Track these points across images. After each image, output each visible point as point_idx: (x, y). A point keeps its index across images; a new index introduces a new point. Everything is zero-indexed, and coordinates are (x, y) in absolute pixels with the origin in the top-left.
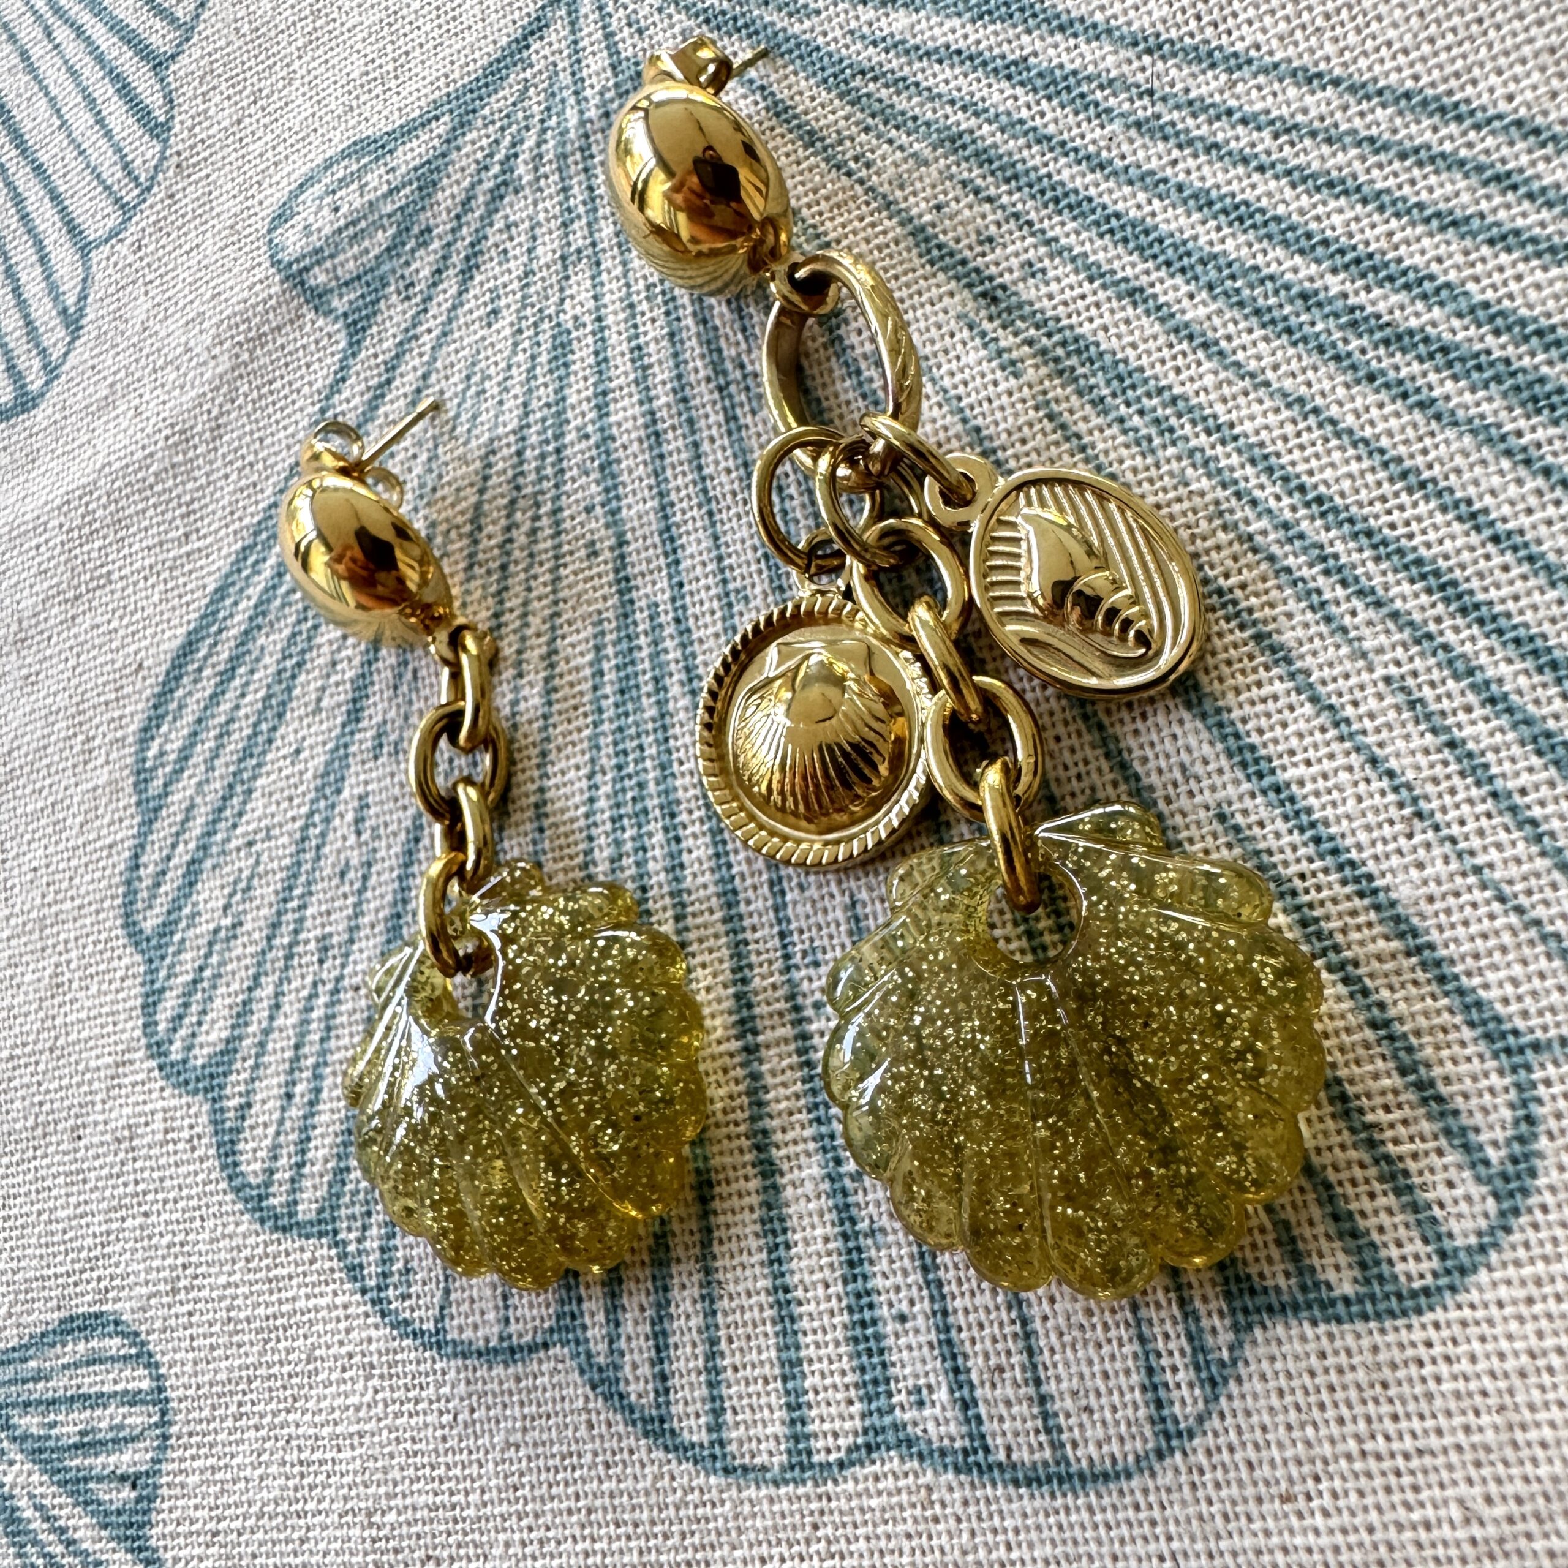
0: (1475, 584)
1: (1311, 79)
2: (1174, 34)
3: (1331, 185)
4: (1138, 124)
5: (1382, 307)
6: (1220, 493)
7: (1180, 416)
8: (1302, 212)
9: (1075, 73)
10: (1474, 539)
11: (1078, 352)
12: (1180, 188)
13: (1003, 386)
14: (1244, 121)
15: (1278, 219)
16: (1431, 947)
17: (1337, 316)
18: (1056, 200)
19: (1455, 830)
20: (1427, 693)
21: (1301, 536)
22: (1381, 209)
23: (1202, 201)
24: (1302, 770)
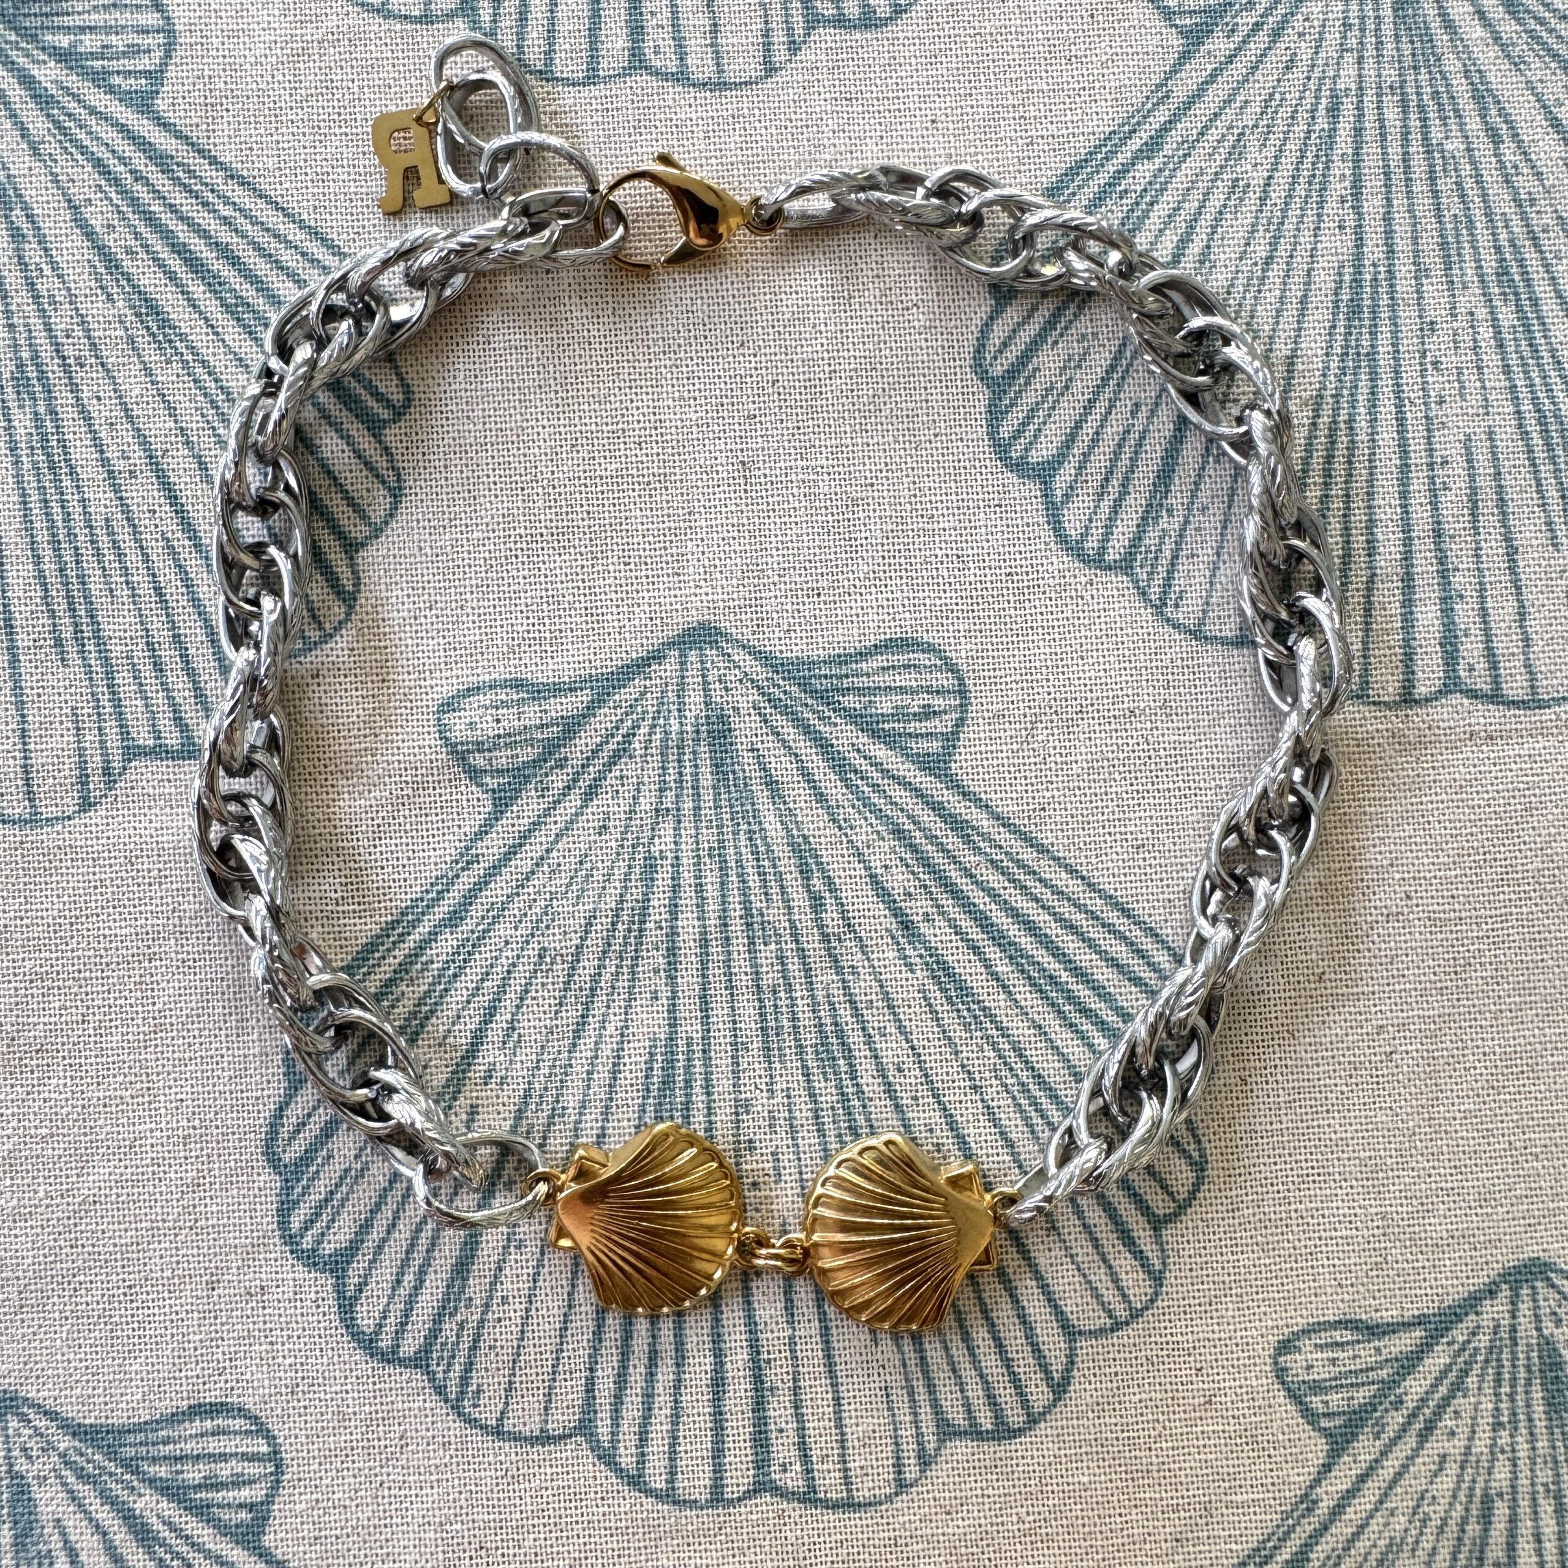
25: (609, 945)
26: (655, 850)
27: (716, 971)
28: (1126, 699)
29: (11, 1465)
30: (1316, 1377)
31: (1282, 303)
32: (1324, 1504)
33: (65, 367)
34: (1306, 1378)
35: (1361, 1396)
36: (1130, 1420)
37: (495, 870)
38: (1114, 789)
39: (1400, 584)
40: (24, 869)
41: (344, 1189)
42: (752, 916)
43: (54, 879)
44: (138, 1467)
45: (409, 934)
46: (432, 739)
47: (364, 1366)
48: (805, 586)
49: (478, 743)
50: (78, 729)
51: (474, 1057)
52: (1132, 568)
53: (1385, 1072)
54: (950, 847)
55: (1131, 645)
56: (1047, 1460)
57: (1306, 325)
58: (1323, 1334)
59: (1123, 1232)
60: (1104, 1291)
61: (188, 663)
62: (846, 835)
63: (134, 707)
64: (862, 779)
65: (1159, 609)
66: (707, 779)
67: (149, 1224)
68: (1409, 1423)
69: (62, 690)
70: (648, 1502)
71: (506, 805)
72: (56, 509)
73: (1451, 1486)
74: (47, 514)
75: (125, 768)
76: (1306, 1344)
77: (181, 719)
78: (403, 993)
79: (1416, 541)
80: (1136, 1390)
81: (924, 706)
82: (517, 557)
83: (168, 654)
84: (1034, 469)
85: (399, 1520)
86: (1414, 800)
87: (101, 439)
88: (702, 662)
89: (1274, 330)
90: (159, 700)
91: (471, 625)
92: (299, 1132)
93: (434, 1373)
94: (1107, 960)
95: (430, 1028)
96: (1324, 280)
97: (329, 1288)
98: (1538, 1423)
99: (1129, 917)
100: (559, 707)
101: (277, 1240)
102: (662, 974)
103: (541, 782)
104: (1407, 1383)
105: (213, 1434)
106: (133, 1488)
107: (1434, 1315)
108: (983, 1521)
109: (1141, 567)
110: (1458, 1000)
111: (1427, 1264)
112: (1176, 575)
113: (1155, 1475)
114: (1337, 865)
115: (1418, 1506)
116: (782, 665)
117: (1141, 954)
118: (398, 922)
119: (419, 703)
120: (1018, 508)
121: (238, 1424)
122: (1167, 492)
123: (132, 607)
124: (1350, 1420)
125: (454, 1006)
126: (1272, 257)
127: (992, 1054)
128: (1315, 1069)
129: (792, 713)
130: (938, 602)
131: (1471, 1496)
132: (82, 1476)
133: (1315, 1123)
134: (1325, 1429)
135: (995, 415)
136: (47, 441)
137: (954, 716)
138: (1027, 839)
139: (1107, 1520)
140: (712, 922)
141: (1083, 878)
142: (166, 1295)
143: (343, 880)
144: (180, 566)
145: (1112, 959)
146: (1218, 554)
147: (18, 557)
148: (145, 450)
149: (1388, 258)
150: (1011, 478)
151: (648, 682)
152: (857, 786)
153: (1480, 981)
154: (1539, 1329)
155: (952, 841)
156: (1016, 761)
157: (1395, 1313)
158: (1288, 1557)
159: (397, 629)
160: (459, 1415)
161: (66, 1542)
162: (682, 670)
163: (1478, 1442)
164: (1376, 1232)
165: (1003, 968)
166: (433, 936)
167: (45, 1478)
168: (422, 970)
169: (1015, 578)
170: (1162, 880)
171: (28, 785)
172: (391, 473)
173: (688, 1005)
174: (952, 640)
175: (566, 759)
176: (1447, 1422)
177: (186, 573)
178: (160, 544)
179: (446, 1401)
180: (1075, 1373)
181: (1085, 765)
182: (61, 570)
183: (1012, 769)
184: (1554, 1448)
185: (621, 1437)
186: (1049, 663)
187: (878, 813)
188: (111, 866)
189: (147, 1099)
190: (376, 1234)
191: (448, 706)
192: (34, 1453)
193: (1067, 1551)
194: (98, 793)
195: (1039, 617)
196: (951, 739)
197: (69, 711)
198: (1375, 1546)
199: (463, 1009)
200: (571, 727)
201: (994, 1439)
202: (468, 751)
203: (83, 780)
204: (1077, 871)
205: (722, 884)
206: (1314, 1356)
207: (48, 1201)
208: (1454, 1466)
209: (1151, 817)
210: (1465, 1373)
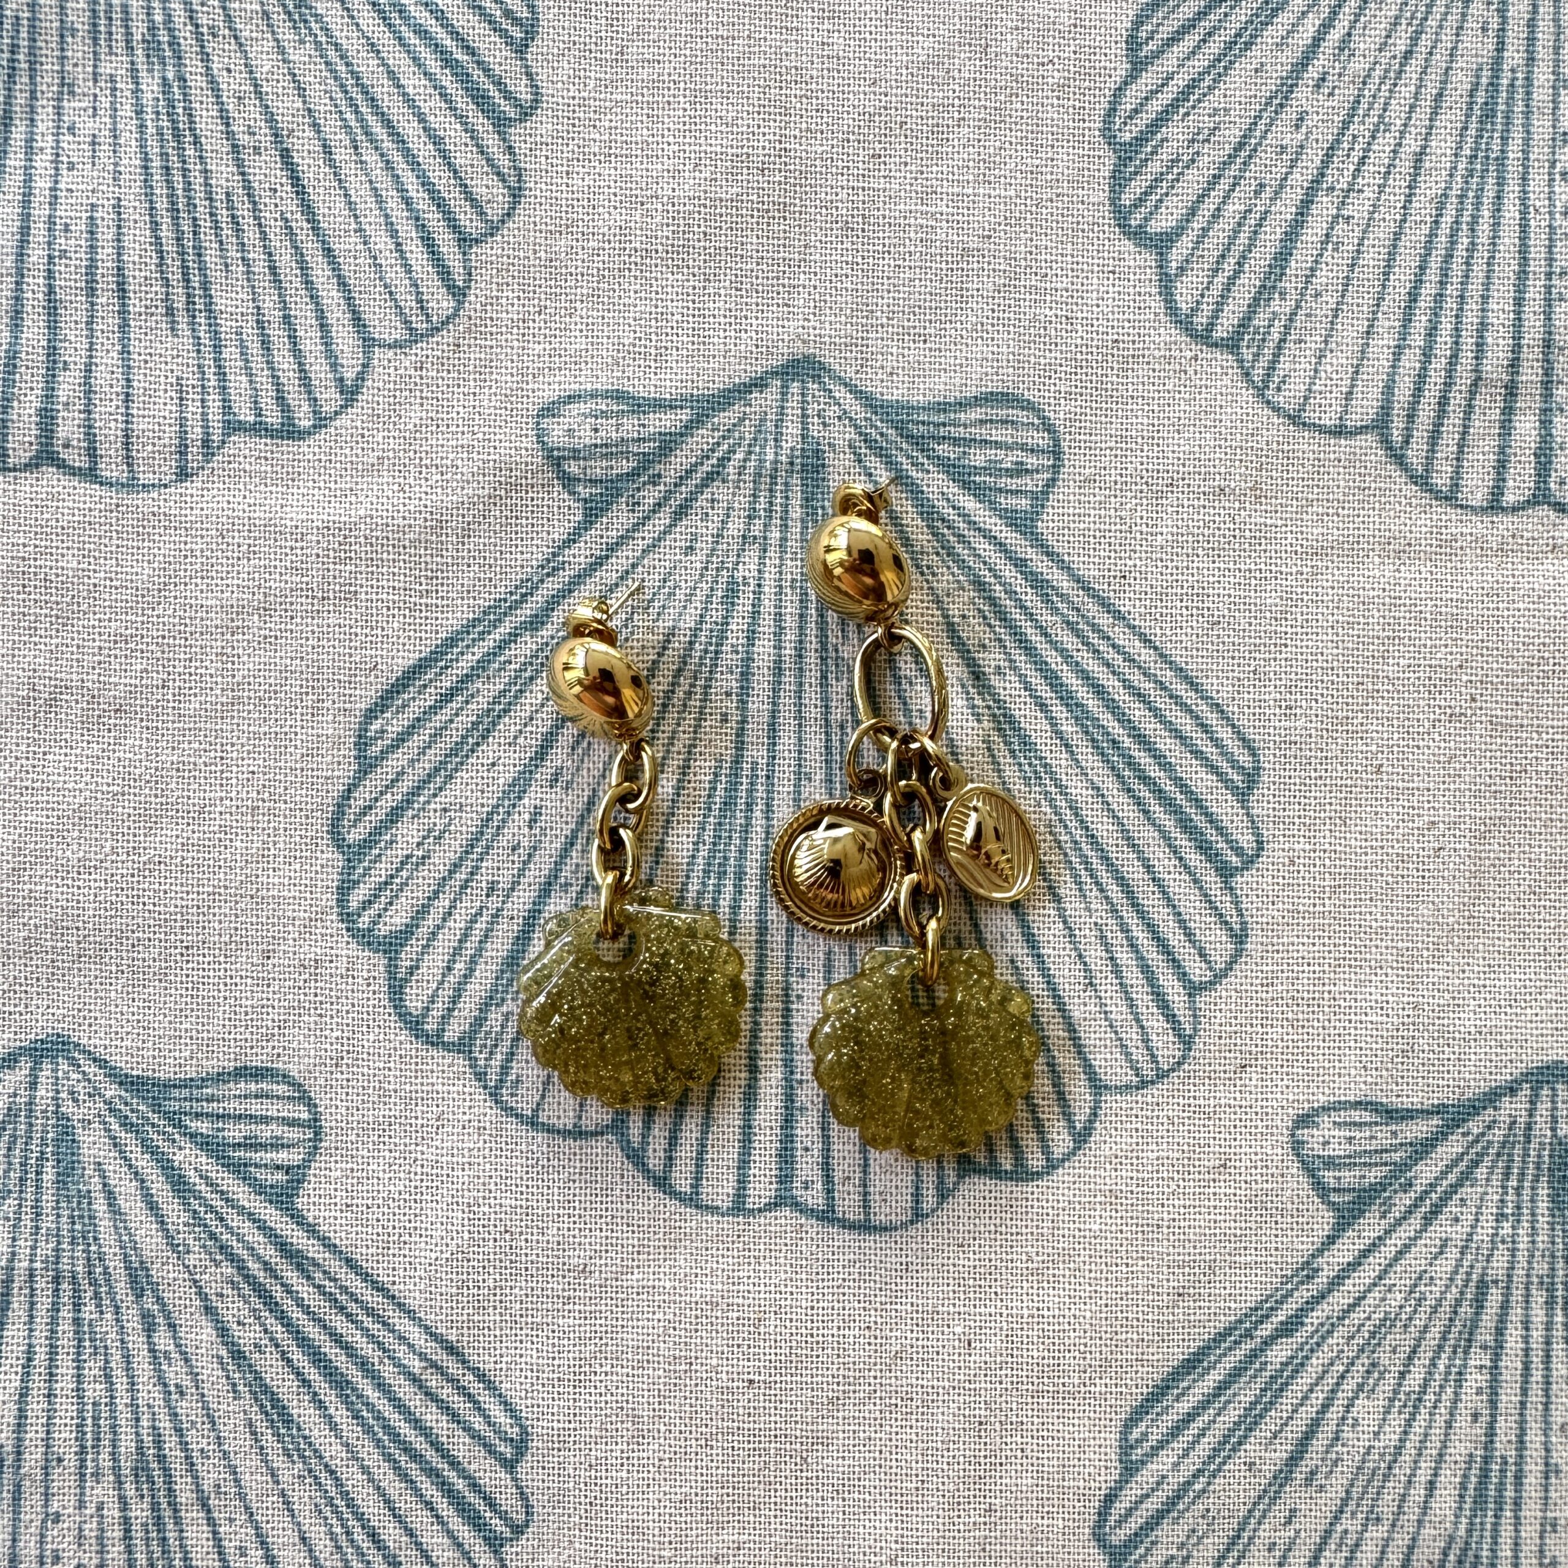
0: (1141, 896)
1: (1146, 641)
2: (1096, 586)
3: (1139, 695)
4: (1068, 623)
5: (1142, 761)
6: (1053, 817)
7: (1046, 773)
8: (1124, 702)
9: (1047, 581)
10: (1146, 877)
11: (1010, 723)
12: (1077, 663)
13: (970, 724)
14: (1114, 646)
15: (1113, 700)
16: (1080, 1038)
17: (1124, 756)
18: (1021, 641)
19: (1103, 994)
20: (1109, 934)
21: (1080, 849)
22: (1155, 716)
23: (1085, 676)
24: (1051, 951)
25: (685, 663)
26: (739, 575)
27: (787, 701)
28: (1217, 477)
29: (58, 1106)
30: (1332, 1153)
31: (1417, 99)
32: (1325, 1273)
33: (198, 36)
34: (1321, 1153)
35: (1374, 1175)
36: (1146, 1175)
37: (579, 579)
38: (1195, 565)
39: (1503, 391)
40: (117, 532)
41: (404, 873)
42: (826, 650)
43: (146, 544)
44: (180, 1121)
45: (489, 633)
46: (530, 442)
47: (408, 1046)
48: (912, 331)
49: (574, 450)
50: (181, 399)
51: (542, 760)
52: (1238, 347)
53: (1431, 867)
54: (1029, 604)
55: (1229, 424)
56: (1061, 1205)
57: (1438, 123)
58: (1342, 1113)
59: (1158, 995)
60: (1134, 1050)
61: (295, 344)
62: (927, 581)
63: (238, 382)
64: (949, 528)
65: (1260, 392)
66: (796, 512)
67: (211, 889)
68: (1416, 1206)
69: (169, 359)
70: (672, 1205)
71: (597, 516)
72: (177, 178)
73: (1449, 1269)
74: (167, 181)
75: (224, 442)
76: (1325, 1120)
77: (283, 398)
78: (478, 691)
79: (1525, 349)
80: (1154, 1147)
81: (1017, 463)
82: (630, 270)
83: (277, 334)
84: (1151, 240)
85: (429, 1198)
86: (1491, 605)
87: (227, 111)
88: (803, 395)
89: (1405, 125)
90: (263, 379)
91: (578, 333)
92: (365, 814)
93: (476, 1059)
94: (1171, 731)
95: (501, 727)
96: (1461, 81)
97: (382, 969)
98: (1540, 1218)
99: (1197, 691)
100: (657, 423)
101: (334, 917)
102: (734, 697)
103: (633, 496)
104: (1418, 1167)
105: (256, 1097)
106: (174, 1141)
107: (1453, 1106)
108: (993, 1256)
109: (1248, 347)
110: (1511, 805)
111: (1452, 1056)
112: (1282, 359)
113: (1165, 1230)
114: (1407, 662)
115: (1416, 1286)
116: (882, 407)
117: (1205, 728)
118: (479, 620)
119: (519, 406)
120: (1132, 277)
121: (281, 1089)
122: (1282, 275)
123: (245, 283)
124: (1359, 1197)
125: (527, 707)
126: (1411, 52)
127: (1048, 810)
128: (1363, 858)
129: (886, 456)
130: (1042, 361)
131: (1468, 1281)
132: (125, 1124)
133: (1358, 910)
134: (1334, 1203)
135: (1118, 181)
136: (174, 107)
137: (1045, 476)
138: (1105, 605)
139: (1114, 1268)
140: (788, 651)
141: (1156, 648)
142: (222, 959)
143: (429, 573)
144: (297, 248)
145: (1176, 730)
146: (1326, 342)
147: (136, 222)
148: (271, 128)
149: (1527, 65)
150: (1128, 245)
151: (748, 409)
152: (943, 535)
153: (1534, 788)
154: (1553, 1129)
155: (1030, 597)
156: (1102, 527)
157: (1415, 1100)
158: (1284, 1318)
159: (504, 329)
160: (496, 1102)
161: (105, 1185)
162: (783, 400)
163: (1479, 1230)
164: (1406, 1020)
165: (1068, 728)
166: (513, 637)
167: (89, 1122)
168: (500, 670)
169: (1121, 345)
170: (1233, 658)
171: (128, 450)
172: (512, 172)
173: (756, 732)
174: (1052, 401)
175: (659, 476)
176: (1452, 1208)
177: (302, 255)
178: (279, 223)
179: (485, 1087)
180: (1097, 1124)
181: (1170, 537)
182: (178, 239)
183: (1098, 534)
184: (1553, 1243)
185: (651, 1139)
186: (1145, 433)
187: (961, 563)
188: (202, 537)
189: (219, 768)
190: (430, 921)
191: (549, 410)
192: (81, 1097)
193: (1072, 1293)
194: (195, 465)
195: (1140, 387)
196: (1040, 498)
197: (174, 380)
198: (1369, 1319)
199: (537, 711)
200: (668, 444)
201: (1011, 1179)
202: (564, 458)
203: (182, 451)
204: (1150, 641)
205: (801, 616)
206: (1332, 1133)
207: (114, 857)
208: (1454, 1250)
209: (1230, 596)
210: (1475, 1164)
